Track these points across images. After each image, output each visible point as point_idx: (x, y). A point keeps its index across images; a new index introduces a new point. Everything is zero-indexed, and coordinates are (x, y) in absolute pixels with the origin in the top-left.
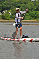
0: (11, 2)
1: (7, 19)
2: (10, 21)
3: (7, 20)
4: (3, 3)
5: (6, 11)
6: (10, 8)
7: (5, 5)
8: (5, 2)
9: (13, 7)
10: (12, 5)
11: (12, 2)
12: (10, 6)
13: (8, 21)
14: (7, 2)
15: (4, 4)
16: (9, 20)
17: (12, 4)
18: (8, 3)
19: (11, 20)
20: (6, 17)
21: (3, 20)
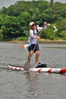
0: (57, 10)
1: (50, 37)
2: (54, 41)
3: (49, 40)
4: (44, 11)
5: (49, 24)
6: (56, 19)
7: (48, 15)
8: (46, 10)
9: (61, 18)
10: (59, 15)
11: (59, 10)
12: (56, 17)
13: (51, 41)
14: (51, 10)
15: (45, 13)
16: (52, 39)
17: (58, 13)
18: (52, 12)
19: (57, 39)
20: (48, 35)
21: (43, 40)
